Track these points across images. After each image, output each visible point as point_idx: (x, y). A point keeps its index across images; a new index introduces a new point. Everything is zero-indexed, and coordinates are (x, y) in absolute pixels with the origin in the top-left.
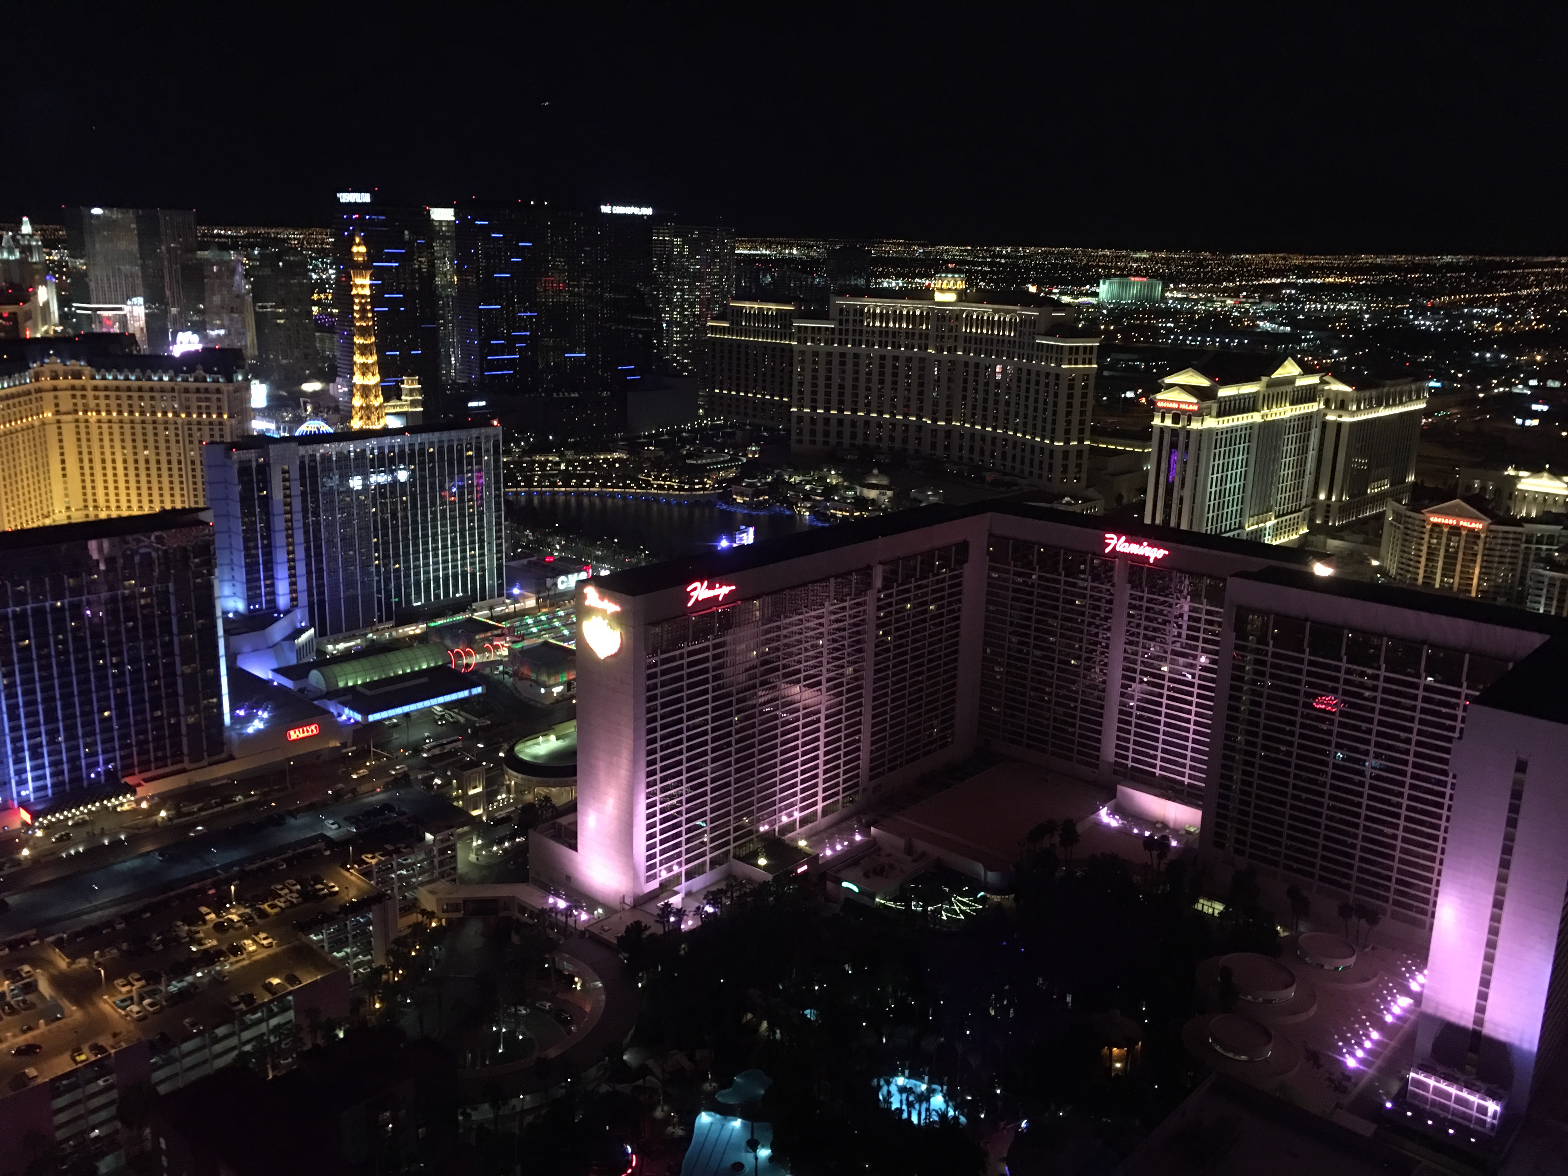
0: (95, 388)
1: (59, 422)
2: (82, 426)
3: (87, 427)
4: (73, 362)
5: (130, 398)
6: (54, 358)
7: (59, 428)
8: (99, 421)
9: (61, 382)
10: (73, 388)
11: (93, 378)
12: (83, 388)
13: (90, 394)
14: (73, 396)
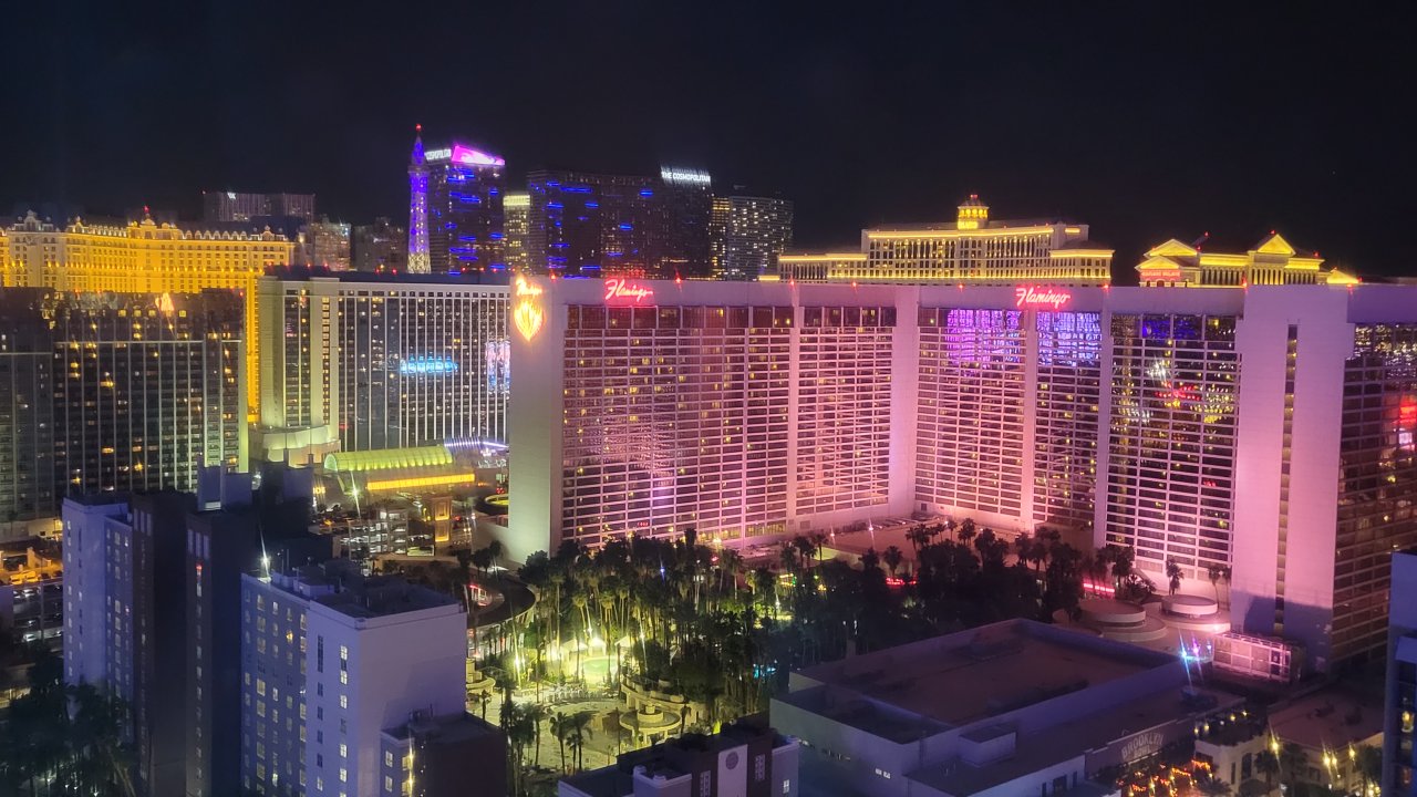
0: (181, 248)
1: (148, 275)
2: (168, 280)
3: (171, 281)
4: (165, 223)
5: (209, 256)
6: (149, 221)
7: (148, 281)
8: (182, 276)
9: (154, 242)
10: (163, 248)
11: (180, 238)
12: (171, 248)
13: (176, 252)
14: (163, 254)
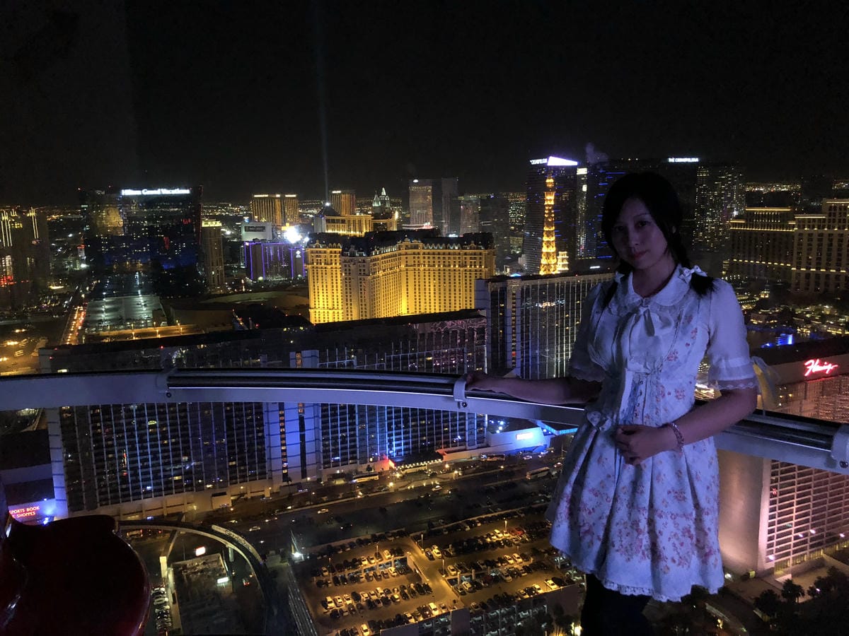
0: (424, 254)
1: (407, 270)
3: (419, 273)
4: (415, 240)
5: (439, 258)
6: (407, 239)
7: (407, 273)
8: (425, 270)
9: (410, 251)
10: (414, 254)
11: (423, 249)
13: (421, 256)
14: (414, 257)
